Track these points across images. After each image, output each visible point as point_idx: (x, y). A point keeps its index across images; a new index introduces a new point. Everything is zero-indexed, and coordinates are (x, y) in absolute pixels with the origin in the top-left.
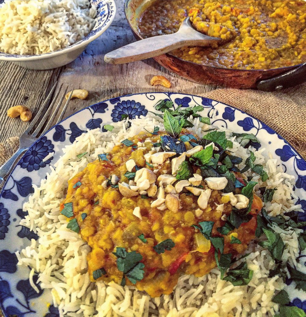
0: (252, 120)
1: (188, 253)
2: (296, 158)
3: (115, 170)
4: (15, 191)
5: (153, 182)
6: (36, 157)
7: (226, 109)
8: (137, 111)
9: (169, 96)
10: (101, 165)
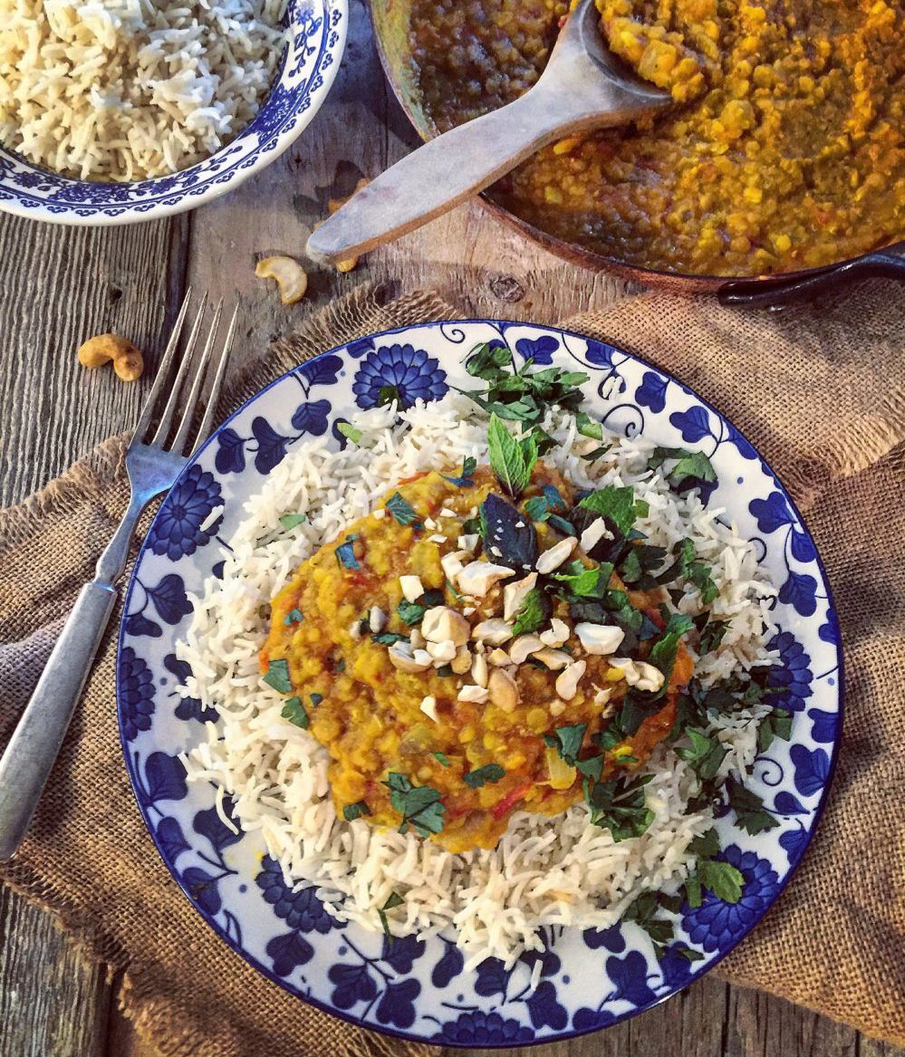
0: (706, 415)
1: (529, 785)
2: (792, 528)
3: (376, 590)
4: (151, 614)
5: (464, 641)
6: (184, 522)
7: (646, 376)
8: (418, 376)
9: (502, 333)
10: (344, 580)
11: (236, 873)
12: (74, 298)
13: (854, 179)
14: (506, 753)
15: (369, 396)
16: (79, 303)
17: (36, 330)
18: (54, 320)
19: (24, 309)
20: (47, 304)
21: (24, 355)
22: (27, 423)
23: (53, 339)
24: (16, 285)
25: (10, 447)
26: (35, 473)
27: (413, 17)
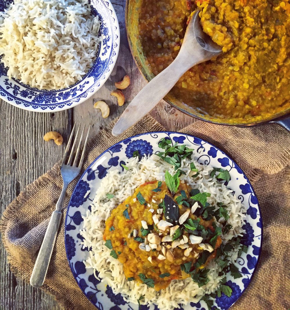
0: (228, 160)
2: (251, 194)
4: (73, 224)
5: (160, 243)
6: (79, 196)
7: (211, 148)
8: (144, 147)
9: (169, 135)
10: (126, 221)
11: (100, 291)
12: (40, 117)
13: (278, 80)
14: (171, 270)
15: (130, 154)
16: (42, 118)
17: (30, 127)
18: (35, 124)
19: (26, 120)
20: (32, 118)
21: (27, 136)
22: (31, 157)
23: (35, 130)
24: (22, 112)
25: (27, 165)
26: (35, 172)
27: (139, 19)
